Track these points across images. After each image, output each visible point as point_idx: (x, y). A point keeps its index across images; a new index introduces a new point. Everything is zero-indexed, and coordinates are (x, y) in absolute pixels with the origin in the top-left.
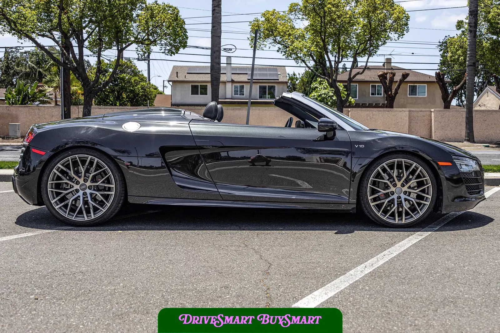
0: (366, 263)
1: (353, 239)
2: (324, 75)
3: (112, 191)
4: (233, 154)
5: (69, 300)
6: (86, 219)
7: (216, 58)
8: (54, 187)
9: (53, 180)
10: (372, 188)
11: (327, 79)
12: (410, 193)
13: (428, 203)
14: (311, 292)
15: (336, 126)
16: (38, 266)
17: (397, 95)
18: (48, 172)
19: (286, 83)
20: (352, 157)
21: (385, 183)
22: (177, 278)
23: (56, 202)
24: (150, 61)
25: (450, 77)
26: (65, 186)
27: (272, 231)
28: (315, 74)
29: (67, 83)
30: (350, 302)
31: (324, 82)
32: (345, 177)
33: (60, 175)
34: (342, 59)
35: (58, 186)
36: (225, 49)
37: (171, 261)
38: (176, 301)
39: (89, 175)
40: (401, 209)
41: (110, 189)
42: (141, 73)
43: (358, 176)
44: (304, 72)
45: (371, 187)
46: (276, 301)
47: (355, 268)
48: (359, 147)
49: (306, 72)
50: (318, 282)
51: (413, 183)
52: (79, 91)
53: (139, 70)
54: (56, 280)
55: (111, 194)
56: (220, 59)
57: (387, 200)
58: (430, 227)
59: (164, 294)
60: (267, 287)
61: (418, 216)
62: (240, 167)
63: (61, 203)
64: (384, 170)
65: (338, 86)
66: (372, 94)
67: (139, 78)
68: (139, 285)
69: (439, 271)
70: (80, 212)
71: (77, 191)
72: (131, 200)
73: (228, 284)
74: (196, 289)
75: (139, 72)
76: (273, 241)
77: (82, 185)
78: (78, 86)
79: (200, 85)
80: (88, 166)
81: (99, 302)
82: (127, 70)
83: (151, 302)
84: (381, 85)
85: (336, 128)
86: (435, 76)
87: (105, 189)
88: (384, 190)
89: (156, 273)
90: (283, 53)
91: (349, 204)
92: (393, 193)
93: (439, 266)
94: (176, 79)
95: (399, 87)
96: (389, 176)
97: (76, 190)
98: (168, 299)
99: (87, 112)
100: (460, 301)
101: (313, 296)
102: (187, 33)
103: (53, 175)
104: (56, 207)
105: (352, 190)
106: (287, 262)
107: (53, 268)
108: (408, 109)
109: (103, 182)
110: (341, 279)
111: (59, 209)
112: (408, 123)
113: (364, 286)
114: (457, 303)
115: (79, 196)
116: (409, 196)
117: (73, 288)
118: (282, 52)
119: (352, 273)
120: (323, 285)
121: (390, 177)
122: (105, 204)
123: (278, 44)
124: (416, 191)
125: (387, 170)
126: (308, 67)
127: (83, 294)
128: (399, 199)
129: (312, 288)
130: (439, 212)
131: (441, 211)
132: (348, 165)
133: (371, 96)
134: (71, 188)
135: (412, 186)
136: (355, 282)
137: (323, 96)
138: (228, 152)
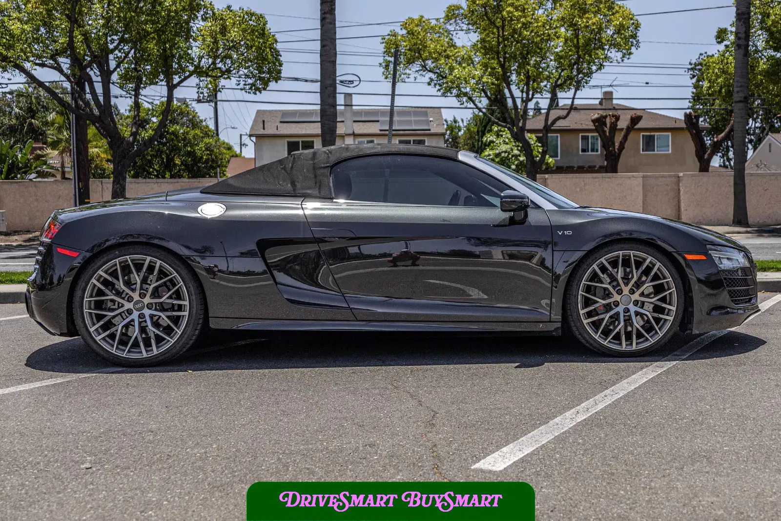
0: (578, 407)
1: (558, 375)
2: (505, 121)
3: (184, 311)
4: (368, 249)
5: (140, 468)
6: (145, 355)
7: (329, 96)
8: (93, 306)
9: (91, 296)
10: (585, 297)
11: (509, 129)
12: (643, 303)
13: (671, 319)
14: (498, 448)
15: (528, 203)
16: (82, 424)
17: (624, 151)
18: (84, 284)
19: (443, 135)
20: (553, 251)
21: (605, 289)
22: (297, 434)
23: (96, 330)
24: (218, 103)
25: (708, 120)
26: (110, 304)
27: (434, 366)
28: (490, 120)
29: (82, 143)
30: (556, 460)
31: (504, 133)
32: (544, 282)
33: (103, 288)
34: (533, 95)
35: (99, 305)
36: (342, 82)
37: (284, 411)
38: (300, 465)
39: (147, 286)
40: (629, 329)
41: (180, 308)
42: (204, 123)
43: (563, 280)
44: (472, 116)
45: (583, 295)
46: (447, 461)
47: (561, 414)
48: (563, 233)
49: (475, 117)
50: (507, 435)
51: (648, 287)
52: (103, 156)
53: (201, 118)
54: (115, 443)
55: (183, 316)
56: (335, 97)
57: (608, 315)
58: (675, 355)
59: (281, 456)
60: (432, 443)
61: (657, 338)
62: (380, 269)
63: (105, 331)
64: (603, 269)
65: (527, 138)
66: (583, 150)
67: (201, 133)
68: (241, 446)
69: (687, 415)
70: (136, 345)
71: (130, 312)
72: (213, 324)
73: (374, 441)
74: (327, 448)
75: (201, 121)
76: (436, 381)
77: (137, 302)
78: (100, 147)
79: (302, 142)
80: (145, 272)
81: (186, 471)
82: (182, 119)
83: (263, 467)
84: (596, 136)
85: (528, 206)
86: (683, 119)
87: (172, 308)
88: (604, 299)
89: (265, 430)
90: (438, 87)
91: (550, 322)
92: (617, 304)
93: (688, 408)
94: (262, 132)
95: (625, 138)
96: (610, 279)
97: (128, 310)
98: (288, 463)
99: (120, 189)
100: (717, 455)
101: (500, 454)
102: (281, 56)
103: (91, 288)
104: (98, 338)
105: (554, 300)
106: (459, 409)
107: (107, 427)
108: (641, 174)
109: (170, 297)
110: (542, 430)
111: (102, 341)
112: (641, 198)
113: (576, 439)
114: (713, 457)
115: (133, 320)
116: (642, 307)
117: (143, 453)
118: (435, 85)
119: (557, 421)
120: (515, 438)
121: (613, 279)
122: (175, 332)
123: (429, 73)
124: (652, 300)
125: (607, 269)
126: (477, 108)
127: (160, 460)
128: (626, 313)
129: (499, 444)
130: (688, 332)
131: (692, 330)
132: (548, 263)
133: (580, 153)
134: (119, 307)
135: (646, 292)
136: (563, 433)
137: (503, 155)
138: (359, 246)
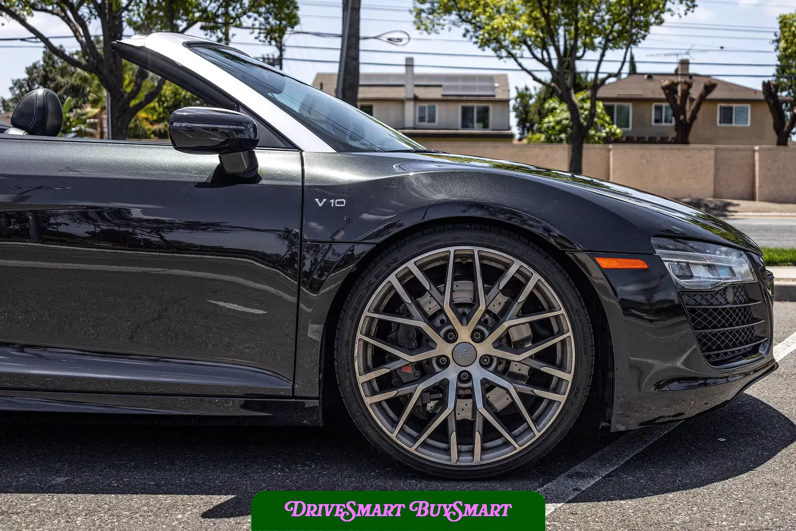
10: (371, 346)
12: (503, 363)
13: (562, 399)
17: (696, 122)
20: (302, 241)
21: (417, 331)
36: (390, 39)
45: (365, 342)
57: (423, 386)
64: (412, 285)
66: (656, 121)
84: (668, 106)
86: (761, 88)
88: (411, 351)
91: (293, 397)
92: (443, 362)
95: (697, 108)
108: (713, 147)
112: (713, 171)
123: (465, 24)
124: (520, 358)
125: (419, 286)
128: (462, 382)
131: (609, 423)
133: (653, 124)
